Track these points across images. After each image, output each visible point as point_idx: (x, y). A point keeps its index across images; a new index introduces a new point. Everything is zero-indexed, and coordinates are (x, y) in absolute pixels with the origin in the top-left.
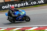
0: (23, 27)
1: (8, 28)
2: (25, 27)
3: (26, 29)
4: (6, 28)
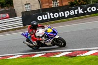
0: (72, 51)
1: (47, 53)
2: (76, 51)
3: (77, 54)
4: (44, 53)
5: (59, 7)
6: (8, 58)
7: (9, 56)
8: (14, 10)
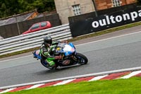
5: (122, 7)
6: (55, 85)
7: (55, 82)
8: (58, 14)
